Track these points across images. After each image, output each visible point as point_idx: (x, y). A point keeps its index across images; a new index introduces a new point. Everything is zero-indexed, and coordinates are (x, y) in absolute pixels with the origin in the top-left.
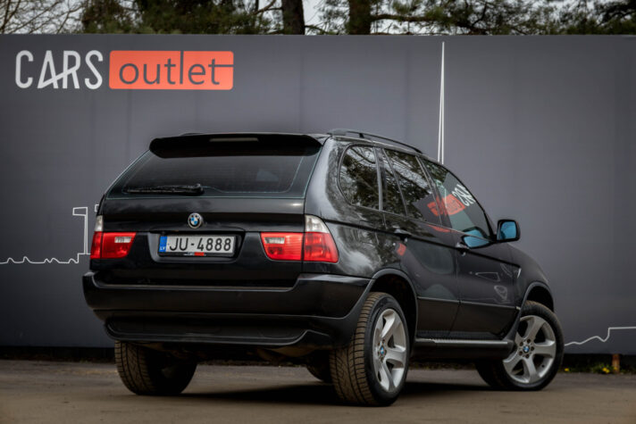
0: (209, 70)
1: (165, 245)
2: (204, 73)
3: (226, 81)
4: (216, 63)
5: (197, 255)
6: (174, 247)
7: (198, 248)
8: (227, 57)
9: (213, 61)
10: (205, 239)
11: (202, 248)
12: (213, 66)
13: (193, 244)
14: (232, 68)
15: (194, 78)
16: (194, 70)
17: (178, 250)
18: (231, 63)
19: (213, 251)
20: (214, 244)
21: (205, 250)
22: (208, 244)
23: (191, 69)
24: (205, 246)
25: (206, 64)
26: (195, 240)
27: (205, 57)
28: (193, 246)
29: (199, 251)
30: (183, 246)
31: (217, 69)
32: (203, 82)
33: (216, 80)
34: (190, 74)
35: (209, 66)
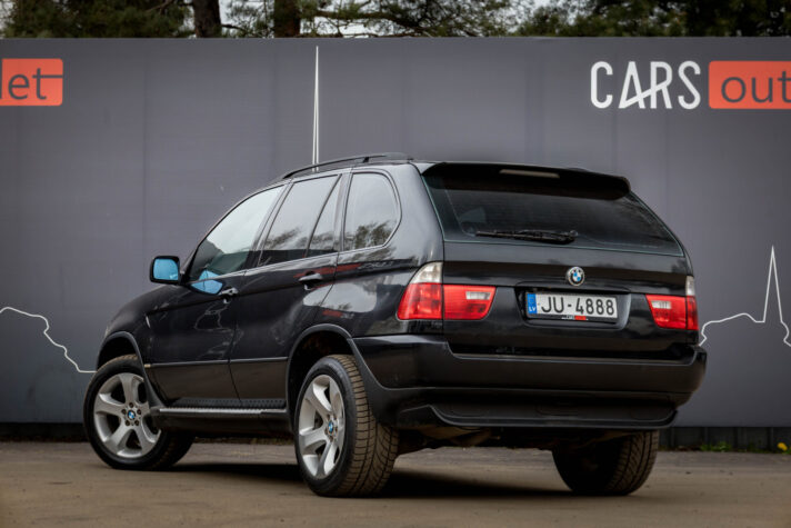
0: (33, 82)
1: (534, 305)
2: (27, 85)
3: (54, 95)
4: (43, 73)
5: (577, 319)
6: (547, 308)
7: (577, 310)
8: (55, 66)
9: (39, 71)
10: (583, 300)
11: (582, 311)
12: (38, 76)
13: (570, 306)
14: (60, 80)
15: (15, 91)
16: (16, 82)
17: (553, 312)
18: (61, 73)
19: (595, 314)
20: (595, 306)
21: (585, 314)
22: (588, 306)
23: (12, 80)
24: (584, 308)
25: (30, 74)
26: (571, 300)
27: (28, 66)
28: (571, 307)
29: (579, 314)
30: (559, 308)
31: (42, 80)
32: (25, 97)
33: (42, 94)
34: (11, 86)
35: (34, 77)
